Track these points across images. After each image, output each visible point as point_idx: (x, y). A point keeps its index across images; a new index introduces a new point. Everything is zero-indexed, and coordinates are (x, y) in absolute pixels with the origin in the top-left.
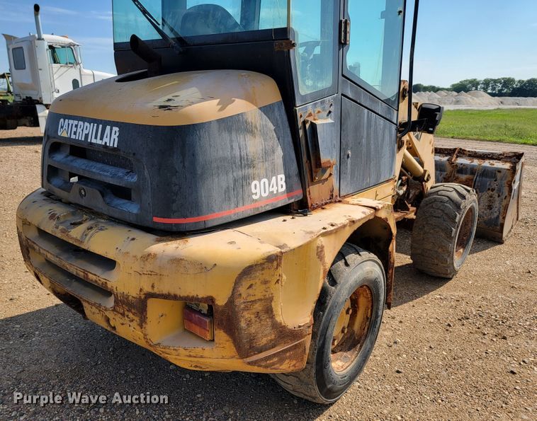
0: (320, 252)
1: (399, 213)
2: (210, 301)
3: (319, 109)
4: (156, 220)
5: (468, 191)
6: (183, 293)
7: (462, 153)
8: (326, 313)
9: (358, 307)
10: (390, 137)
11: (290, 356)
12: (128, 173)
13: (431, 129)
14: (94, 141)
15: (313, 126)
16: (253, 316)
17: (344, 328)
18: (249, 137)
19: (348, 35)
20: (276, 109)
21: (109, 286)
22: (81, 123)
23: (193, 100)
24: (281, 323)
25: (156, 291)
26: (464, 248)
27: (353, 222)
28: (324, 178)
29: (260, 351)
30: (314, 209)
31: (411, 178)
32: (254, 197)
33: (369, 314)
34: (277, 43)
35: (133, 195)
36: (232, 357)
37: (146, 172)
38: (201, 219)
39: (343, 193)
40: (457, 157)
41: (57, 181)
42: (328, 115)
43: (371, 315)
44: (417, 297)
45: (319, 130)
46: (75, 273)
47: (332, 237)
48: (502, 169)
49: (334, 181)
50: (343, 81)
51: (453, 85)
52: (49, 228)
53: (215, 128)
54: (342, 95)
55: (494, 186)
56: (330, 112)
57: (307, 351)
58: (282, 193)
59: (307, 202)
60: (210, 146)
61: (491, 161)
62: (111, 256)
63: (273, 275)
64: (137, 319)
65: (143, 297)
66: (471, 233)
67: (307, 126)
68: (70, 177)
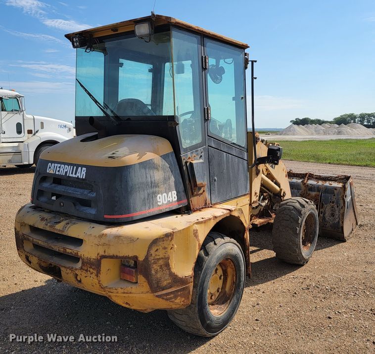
0: (196, 233)
1: (265, 219)
2: (135, 258)
3: (194, 154)
4: (105, 216)
5: (307, 202)
6: (121, 255)
7: (311, 176)
8: (203, 273)
9: (228, 275)
10: (244, 168)
11: (181, 294)
12: (90, 192)
13: (276, 162)
14: (71, 175)
15: (191, 164)
16: (158, 268)
17: (219, 289)
18: (155, 171)
19: (209, 115)
20: (170, 156)
21: (79, 255)
22: (63, 166)
23: (127, 153)
24: (174, 273)
25: (106, 254)
26: (311, 243)
27: (216, 217)
28: (200, 193)
29: (163, 290)
30: (195, 211)
31: (271, 195)
32: (159, 204)
33: (235, 279)
34: (169, 122)
35: (92, 204)
36: (148, 292)
37: (101, 192)
38: (130, 215)
39: (213, 202)
40: (308, 180)
41: (43, 199)
42: (200, 158)
43: (236, 280)
44: (277, 278)
45: (195, 166)
46: (57, 250)
47: (203, 225)
48: (337, 187)
49: (207, 195)
50: (209, 139)
51: (335, 119)
52: (41, 225)
53: (137, 167)
54: (209, 146)
55: (334, 200)
56: (201, 156)
57: (191, 293)
58: (175, 202)
59: (190, 207)
60: (135, 176)
61: (330, 182)
62: (80, 237)
63: (169, 245)
64: (95, 272)
65: (99, 258)
66: (315, 232)
67: (188, 164)
68: (52, 196)
